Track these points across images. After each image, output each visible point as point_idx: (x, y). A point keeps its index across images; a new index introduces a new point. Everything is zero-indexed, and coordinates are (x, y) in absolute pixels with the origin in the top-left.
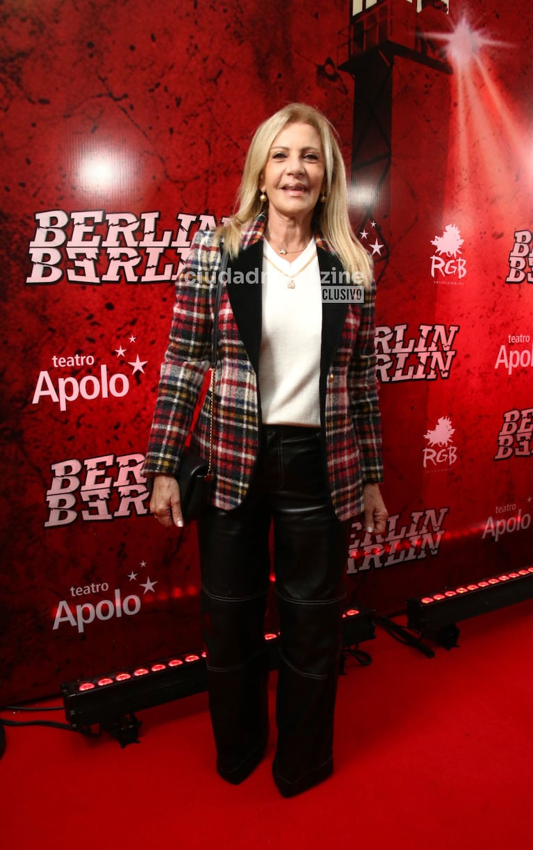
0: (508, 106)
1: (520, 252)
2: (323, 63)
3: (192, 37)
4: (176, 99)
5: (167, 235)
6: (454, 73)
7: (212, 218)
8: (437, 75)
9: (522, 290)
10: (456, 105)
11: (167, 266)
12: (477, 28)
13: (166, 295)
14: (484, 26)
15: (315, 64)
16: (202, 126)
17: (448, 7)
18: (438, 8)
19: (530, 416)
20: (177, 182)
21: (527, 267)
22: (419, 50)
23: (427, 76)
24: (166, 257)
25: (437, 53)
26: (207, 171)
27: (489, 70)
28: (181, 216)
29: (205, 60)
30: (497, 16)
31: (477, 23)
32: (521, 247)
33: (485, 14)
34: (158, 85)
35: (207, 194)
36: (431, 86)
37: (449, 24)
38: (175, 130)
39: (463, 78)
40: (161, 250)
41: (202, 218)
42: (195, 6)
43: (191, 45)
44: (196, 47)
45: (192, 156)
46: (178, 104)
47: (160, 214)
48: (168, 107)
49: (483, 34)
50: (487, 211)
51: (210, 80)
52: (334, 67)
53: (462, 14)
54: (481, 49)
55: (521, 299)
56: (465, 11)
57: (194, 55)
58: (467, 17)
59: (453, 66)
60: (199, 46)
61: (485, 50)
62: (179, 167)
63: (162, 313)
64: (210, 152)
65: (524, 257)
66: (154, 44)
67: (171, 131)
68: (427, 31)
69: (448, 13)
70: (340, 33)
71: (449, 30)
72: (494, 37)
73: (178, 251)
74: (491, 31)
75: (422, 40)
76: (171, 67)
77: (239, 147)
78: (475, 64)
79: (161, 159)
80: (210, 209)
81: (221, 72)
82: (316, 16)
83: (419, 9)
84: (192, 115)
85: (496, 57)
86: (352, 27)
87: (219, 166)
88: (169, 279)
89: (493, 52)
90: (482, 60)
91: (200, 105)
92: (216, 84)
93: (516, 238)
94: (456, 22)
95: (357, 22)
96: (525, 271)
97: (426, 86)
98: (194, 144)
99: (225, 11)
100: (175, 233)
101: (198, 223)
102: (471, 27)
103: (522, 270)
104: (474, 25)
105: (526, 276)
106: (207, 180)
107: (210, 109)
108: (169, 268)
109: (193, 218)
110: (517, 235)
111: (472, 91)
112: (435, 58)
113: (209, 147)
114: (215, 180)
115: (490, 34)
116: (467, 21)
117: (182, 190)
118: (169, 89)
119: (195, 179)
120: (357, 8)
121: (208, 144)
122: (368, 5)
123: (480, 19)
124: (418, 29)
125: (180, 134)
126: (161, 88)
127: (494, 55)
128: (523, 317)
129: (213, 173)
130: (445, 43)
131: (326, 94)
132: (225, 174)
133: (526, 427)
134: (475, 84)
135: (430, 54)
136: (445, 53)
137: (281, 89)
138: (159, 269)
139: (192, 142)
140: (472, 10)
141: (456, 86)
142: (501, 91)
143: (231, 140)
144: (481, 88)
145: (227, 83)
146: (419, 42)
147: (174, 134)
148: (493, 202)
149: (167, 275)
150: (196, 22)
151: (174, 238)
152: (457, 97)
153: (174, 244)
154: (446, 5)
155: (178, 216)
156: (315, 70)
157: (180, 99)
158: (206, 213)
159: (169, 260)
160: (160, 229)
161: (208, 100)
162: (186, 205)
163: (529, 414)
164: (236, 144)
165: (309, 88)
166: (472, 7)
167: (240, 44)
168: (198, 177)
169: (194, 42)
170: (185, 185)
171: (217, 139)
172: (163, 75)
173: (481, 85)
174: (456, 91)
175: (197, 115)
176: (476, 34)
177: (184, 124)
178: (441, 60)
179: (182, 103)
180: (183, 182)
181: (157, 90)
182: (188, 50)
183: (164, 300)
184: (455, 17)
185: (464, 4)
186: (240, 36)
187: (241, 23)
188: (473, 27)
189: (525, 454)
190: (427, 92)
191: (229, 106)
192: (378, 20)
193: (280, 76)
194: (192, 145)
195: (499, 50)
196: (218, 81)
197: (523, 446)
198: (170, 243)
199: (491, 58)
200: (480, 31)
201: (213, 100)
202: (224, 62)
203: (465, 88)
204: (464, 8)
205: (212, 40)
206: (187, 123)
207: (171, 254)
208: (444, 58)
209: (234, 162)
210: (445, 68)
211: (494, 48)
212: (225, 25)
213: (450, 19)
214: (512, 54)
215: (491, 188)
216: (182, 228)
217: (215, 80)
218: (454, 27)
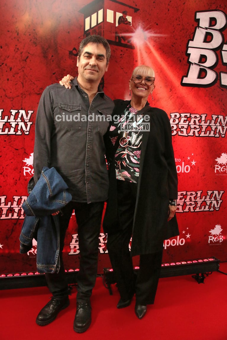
0: (165, 60)
1: (173, 122)
2: (72, 50)
3: (16, 46)
4: (10, 68)
5: (6, 117)
6: (135, 48)
7: (24, 111)
8: (127, 50)
9: (175, 138)
10: (137, 61)
11: (6, 129)
12: (147, 30)
13: (6, 139)
14: (150, 29)
15: (68, 51)
16: (20, 77)
17: (131, 23)
18: (126, 24)
19: (182, 195)
20: (9, 98)
21: (178, 128)
22: (117, 41)
23: (122, 51)
24: (6, 126)
25: (126, 41)
26: (22, 94)
27: (154, 46)
28: (11, 111)
29: (21, 53)
30: (157, 24)
31: (147, 28)
32: (174, 120)
33: (151, 24)
34: (3, 64)
35: (22, 102)
36: (123, 54)
37: (132, 29)
38: (9, 79)
39: (140, 50)
40: (4, 123)
41: (20, 111)
42: (18, 34)
43: (16, 48)
44: (18, 49)
45: (16, 89)
46: (11, 70)
47: (3, 110)
48: (7, 71)
49: (150, 32)
50: (155, 105)
51: (24, 60)
52: (77, 51)
53: (139, 25)
54: (149, 38)
55: (175, 143)
56: (140, 24)
57: (17, 52)
58: (141, 26)
59: (134, 46)
60: (19, 49)
61: (151, 38)
62: (11, 92)
63: (5, 146)
64: (23, 86)
65: (176, 124)
66: (2, 49)
67: (8, 80)
68: (121, 33)
69: (131, 25)
70: (79, 38)
71: (132, 32)
72: (156, 33)
73: (11, 123)
74: (154, 30)
75: (119, 37)
76: (8, 57)
77: (35, 84)
78: (146, 44)
79: (4, 90)
80: (23, 107)
81: (28, 57)
82: (69, 32)
83: (117, 25)
84: (16, 73)
85: (157, 41)
86: (85, 35)
87: (27, 92)
88: (7, 133)
89: (155, 39)
90: (150, 42)
91: (19, 70)
92: (26, 62)
93: (171, 116)
94: (135, 29)
95: (87, 33)
96: (177, 130)
97: (121, 55)
98: (17, 84)
99: (30, 35)
100: (9, 117)
101: (18, 113)
102: (143, 30)
103: (175, 130)
104: (145, 29)
105: (177, 133)
106: (22, 97)
107: (23, 71)
108: (7, 130)
109: (17, 111)
110: (171, 114)
111: (145, 55)
112: (125, 43)
113: (23, 85)
114: (25, 97)
115: (153, 32)
116: (141, 27)
117: (12, 101)
118: (7, 65)
119: (17, 97)
120: (87, 28)
121: (22, 83)
122: (92, 26)
123: (148, 26)
124: (116, 33)
125: (11, 80)
126: (4, 65)
127: (156, 40)
128: (176, 151)
129: (24, 94)
130: (130, 37)
131: (73, 62)
132: (29, 95)
133: (180, 200)
134: (147, 53)
135: (123, 42)
136: (131, 41)
137: (53, 61)
138: (3, 130)
139: (16, 83)
140: (143, 23)
141: (137, 53)
142: (161, 54)
143: (32, 82)
144: (150, 53)
145: (30, 61)
146: (117, 38)
147: (9, 81)
148: (158, 100)
149: (6, 132)
150: (18, 40)
151: (9, 119)
152: (137, 58)
153: (9, 121)
154: (130, 22)
155: (10, 110)
156: (68, 52)
157: (12, 68)
158: (22, 109)
159: (7, 126)
160: (4, 115)
161: (22, 68)
162: (14, 106)
163: (181, 194)
164: (34, 83)
165: (65, 60)
166: (144, 22)
167: (36, 46)
168: (19, 96)
169: (17, 47)
170: (13, 99)
171: (26, 81)
172: (5, 60)
173: (149, 52)
174: (137, 55)
175: (18, 73)
176: (146, 32)
177: (13, 77)
178: (129, 44)
179: (12, 69)
180: (13, 98)
181: (2, 66)
182: (15, 50)
183: (5, 141)
184: (135, 27)
185: (139, 21)
186: (36, 43)
187: (36, 39)
188: (144, 30)
189: (180, 212)
190: (122, 57)
191: (31, 69)
192: (97, 31)
193: (52, 56)
194: (16, 84)
195: (159, 38)
196: (27, 60)
197: (179, 208)
198: (7, 120)
199: (155, 41)
200: (148, 31)
201: (24, 67)
202: (29, 53)
203: (141, 54)
204: (139, 23)
205: (24, 46)
206: (14, 76)
207: (8, 124)
208: (130, 43)
209: (33, 90)
210: (131, 47)
211: (156, 37)
212: (30, 40)
213: (132, 28)
214: (165, 39)
215: (156, 95)
216: (12, 115)
217: (25, 60)
218: (134, 30)
